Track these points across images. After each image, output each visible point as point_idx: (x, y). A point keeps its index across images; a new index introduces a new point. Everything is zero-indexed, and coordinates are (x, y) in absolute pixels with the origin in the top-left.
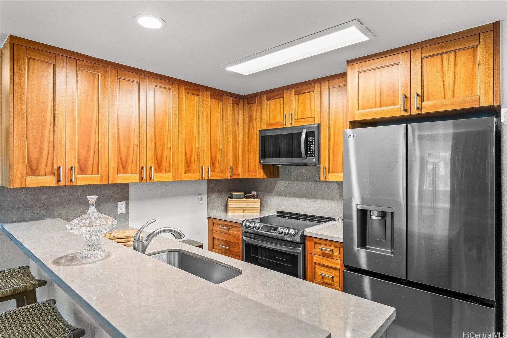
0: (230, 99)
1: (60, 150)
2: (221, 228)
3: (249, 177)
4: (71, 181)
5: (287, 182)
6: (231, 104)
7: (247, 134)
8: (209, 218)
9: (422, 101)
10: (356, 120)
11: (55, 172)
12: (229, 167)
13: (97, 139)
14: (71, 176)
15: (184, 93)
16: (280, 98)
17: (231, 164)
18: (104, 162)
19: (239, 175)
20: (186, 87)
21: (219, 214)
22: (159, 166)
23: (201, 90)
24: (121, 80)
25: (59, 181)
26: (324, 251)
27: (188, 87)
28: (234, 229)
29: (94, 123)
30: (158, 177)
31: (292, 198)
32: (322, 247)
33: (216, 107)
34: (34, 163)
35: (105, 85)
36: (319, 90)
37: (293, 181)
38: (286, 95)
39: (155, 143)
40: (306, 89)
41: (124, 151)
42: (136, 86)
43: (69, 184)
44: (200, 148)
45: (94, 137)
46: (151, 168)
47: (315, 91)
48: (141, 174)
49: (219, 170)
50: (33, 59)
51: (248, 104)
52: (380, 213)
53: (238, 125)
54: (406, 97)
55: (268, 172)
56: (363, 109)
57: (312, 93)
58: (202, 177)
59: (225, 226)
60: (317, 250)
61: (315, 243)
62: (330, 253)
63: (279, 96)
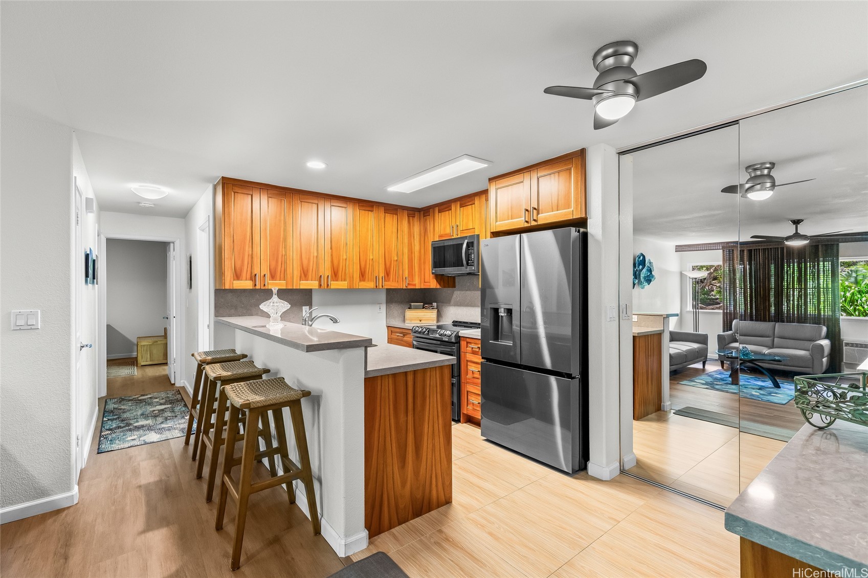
0: (406, 212)
1: (256, 261)
2: (398, 336)
3: (425, 287)
4: (264, 285)
5: (462, 292)
6: (407, 217)
7: (422, 245)
8: (388, 327)
9: (538, 213)
10: (495, 231)
11: (253, 278)
12: (404, 278)
13: (284, 252)
14: (265, 282)
15: (358, 210)
16: (449, 210)
17: (406, 274)
18: (289, 271)
19: (415, 285)
20: (360, 204)
21: (397, 323)
22: (335, 275)
23: (374, 207)
24: (303, 203)
25: (255, 285)
26: (474, 349)
27: (362, 204)
28: (407, 336)
29: (282, 239)
30: (334, 285)
31: (466, 307)
32: (472, 346)
33: (391, 221)
34: (238, 270)
35: (289, 208)
36: (478, 202)
37: (467, 290)
38: (453, 208)
39: (332, 255)
40: (469, 202)
41: (305, 262)
42: (315, 206)
43: (262, 288)
44: (374, 260)
45: (282, 251)
46: (328, 276)
47: (476, 204)
48: (320, 281)
49: (394, 280)
50: (238, 193)
51: (424, 216)
52: (506, 310)
53: (414, 237)
54: (527, 210)
55: (442, 282)
56: (500, 221)
57: (473, 205)
58: (376, 286)
59: (401, 333)
60: (469, 349)
61: (467, 343)
62: (478, 350)
63: (448, 209)
